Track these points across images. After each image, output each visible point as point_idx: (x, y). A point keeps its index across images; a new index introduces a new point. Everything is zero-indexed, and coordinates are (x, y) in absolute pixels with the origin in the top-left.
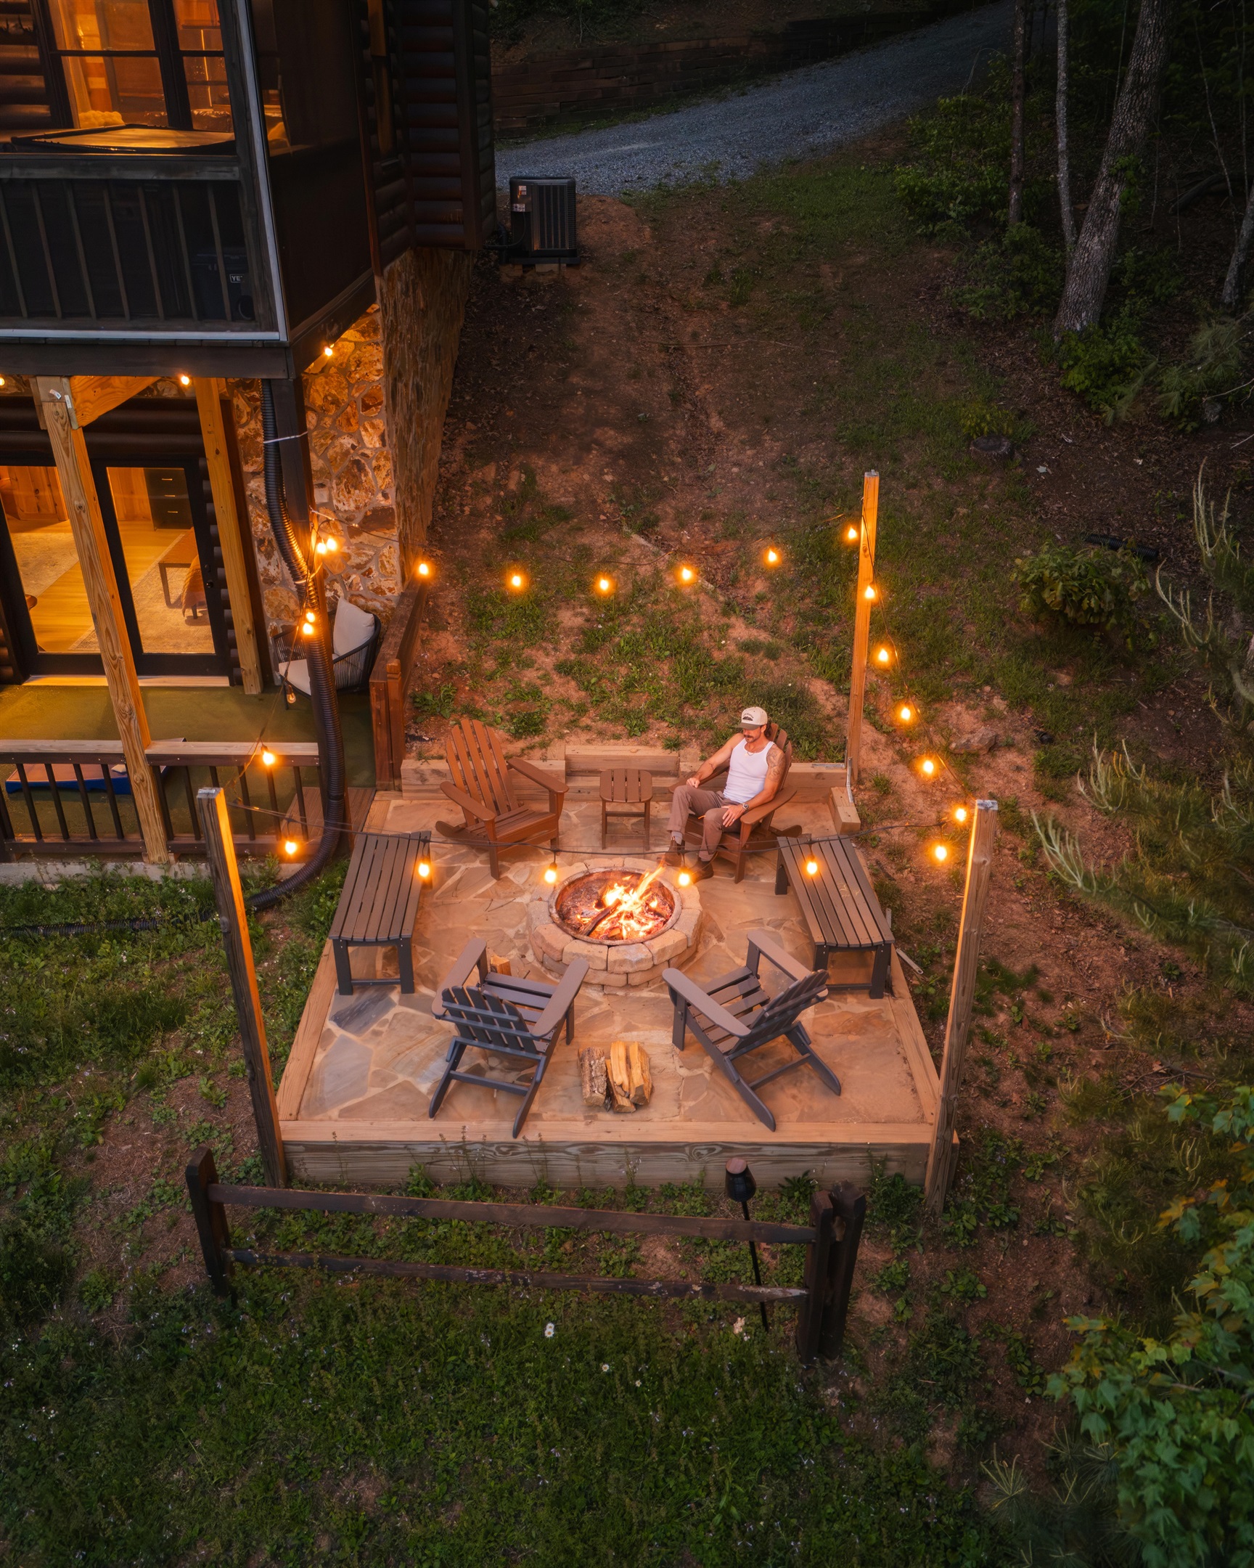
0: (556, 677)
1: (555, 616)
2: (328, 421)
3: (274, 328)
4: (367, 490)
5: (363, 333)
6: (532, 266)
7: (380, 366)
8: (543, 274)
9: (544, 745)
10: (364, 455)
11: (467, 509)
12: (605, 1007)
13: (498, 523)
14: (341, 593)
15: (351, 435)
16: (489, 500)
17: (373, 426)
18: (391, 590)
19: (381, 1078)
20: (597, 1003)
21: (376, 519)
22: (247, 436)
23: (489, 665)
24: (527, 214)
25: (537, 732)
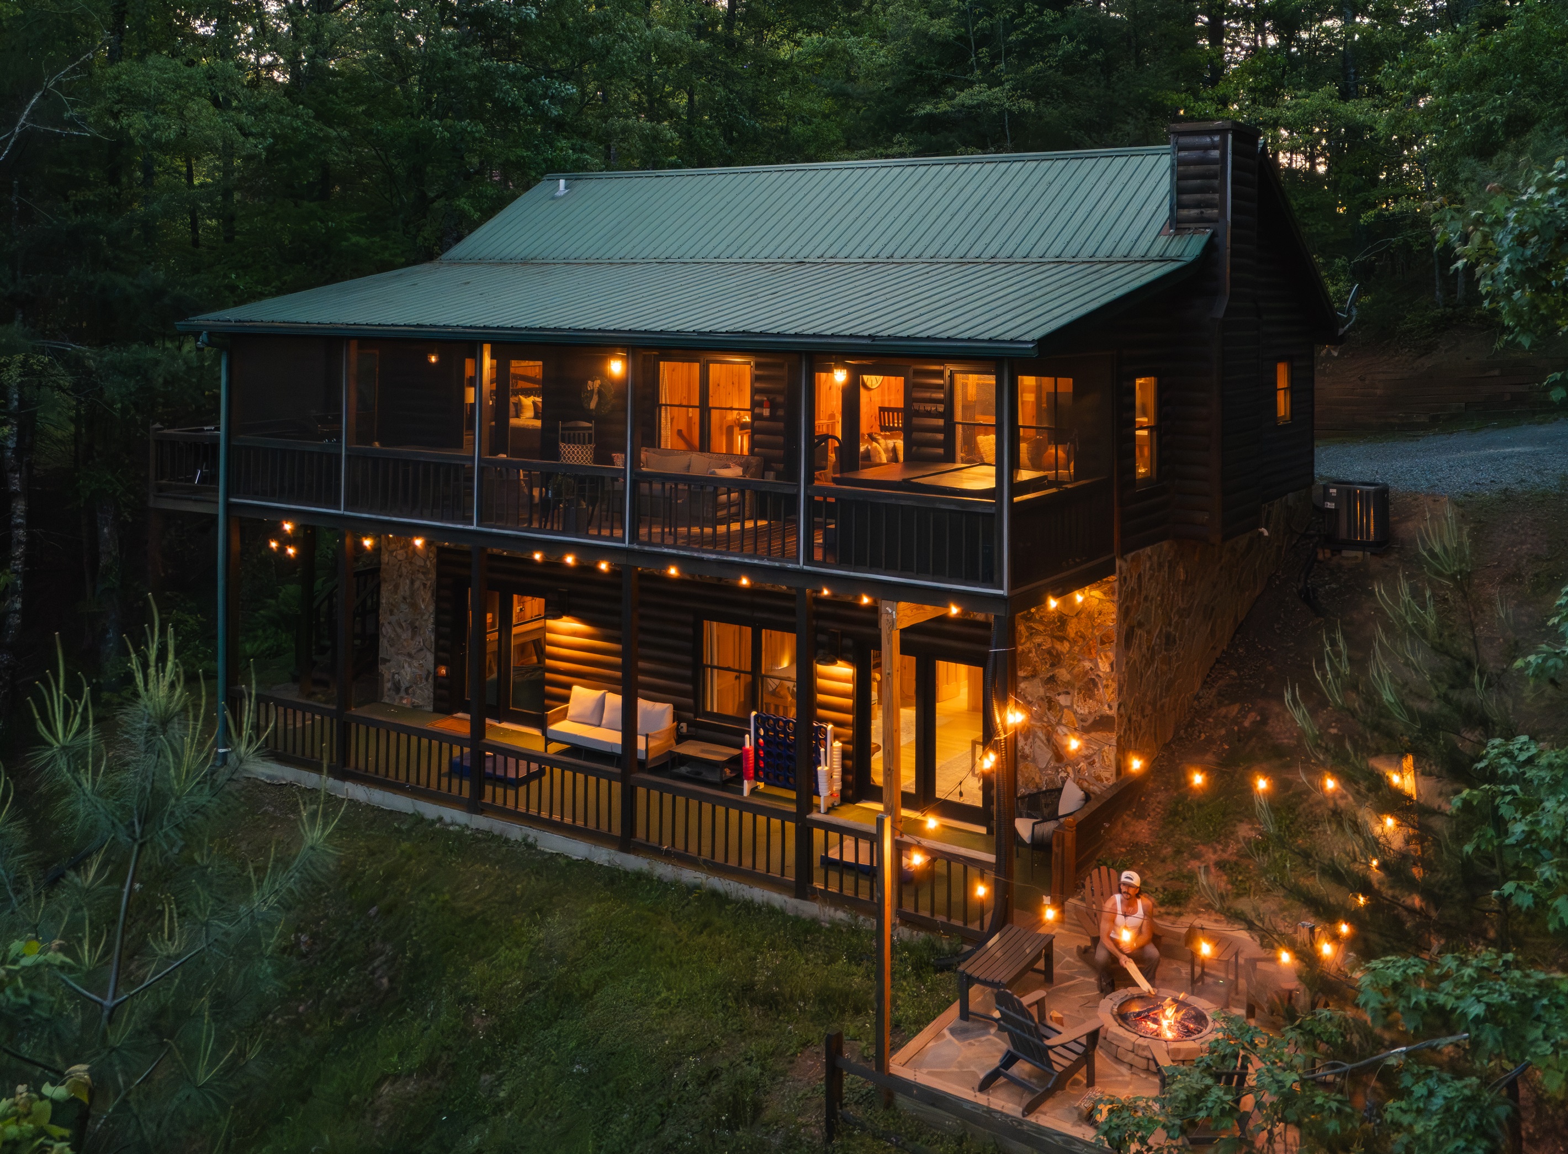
0: (1213, 870)
1: (1235, 826)
2: (1077, 649)
3: (1002, 588)
4: (1098, 701)
5: (1105, 594)
6: (1340, 551)
7: (1114, 616)
8: (1347, 558)
9: (1180, 914)
10: (1098, 676)
11: (1203, 736)
12: (1127, 1079)
13: (1224, 750)
14: (1072, 775)
15: (1091, 661)
16: (1223, 732)
17: (1106, 657)
18: (1107, 779)
19: (961, 1065)
20: (1122, 1075)
21: (1102, 723)
22: (1023, 651)
23: (1168, 851)
24: (1336, 511)
25: (1179, 904)
